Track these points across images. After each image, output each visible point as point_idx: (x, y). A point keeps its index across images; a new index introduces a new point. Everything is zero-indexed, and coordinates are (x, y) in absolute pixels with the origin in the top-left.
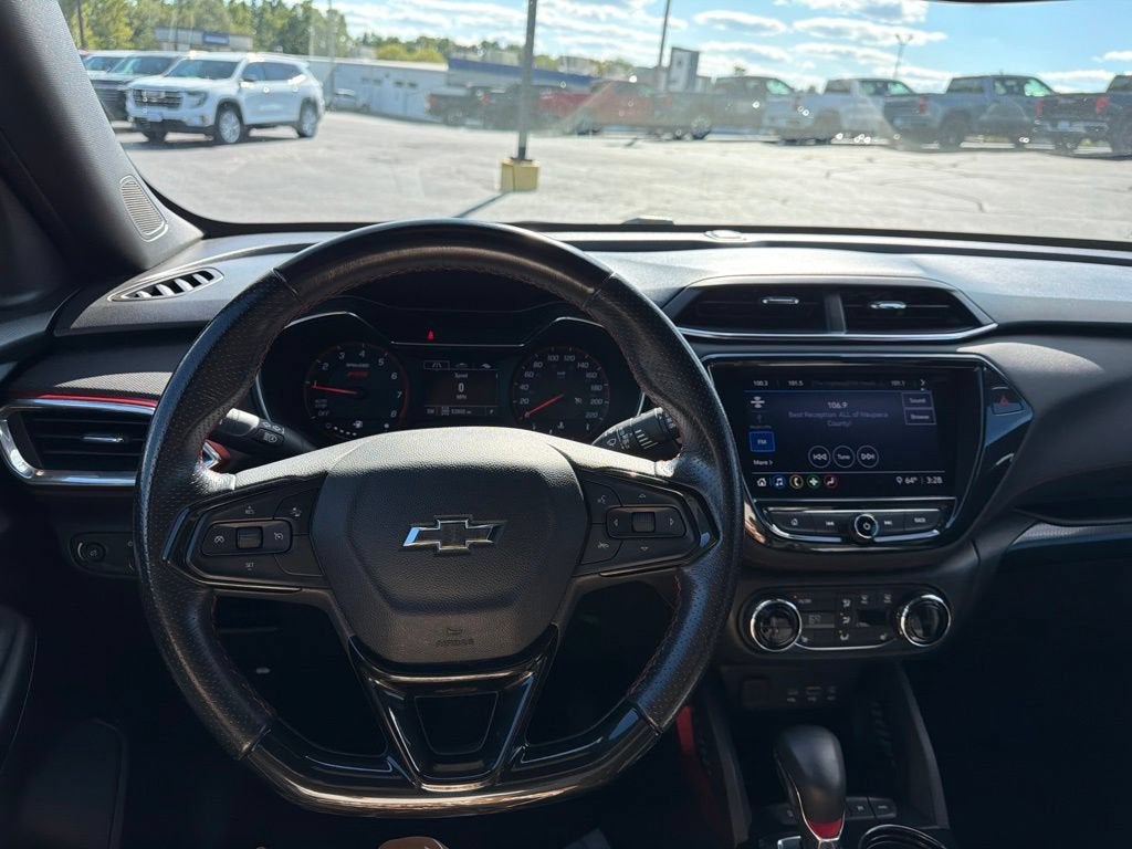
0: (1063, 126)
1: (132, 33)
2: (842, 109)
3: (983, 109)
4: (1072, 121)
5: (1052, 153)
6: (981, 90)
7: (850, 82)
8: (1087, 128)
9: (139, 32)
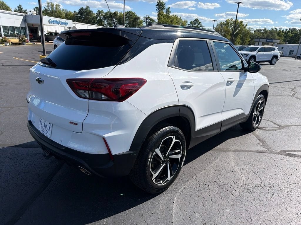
9: (252, 39)
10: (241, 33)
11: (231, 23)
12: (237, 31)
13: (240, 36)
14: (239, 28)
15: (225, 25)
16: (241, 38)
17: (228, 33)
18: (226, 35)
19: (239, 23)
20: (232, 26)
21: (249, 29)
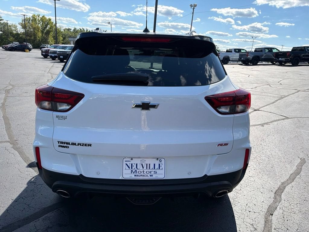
0: (280, 59)
1: (62, 39)
2: (230, 56)
3: (262, 56)
4: (282, 58)
5: (278, 65)
6: (261, 51)
7: (232, 50)
8: (285, 59)
9: (64, 38)
10: (52, 31)
11: (38, 19)
12: (47, 29)
13: (52, 34)
14: (49, 26)
15: (32, 21)
16: (54, 37)
17: (38, 30)
18: (37, 32)
19: (47, 20)
20: (40, 23)
21: (59, 27)
